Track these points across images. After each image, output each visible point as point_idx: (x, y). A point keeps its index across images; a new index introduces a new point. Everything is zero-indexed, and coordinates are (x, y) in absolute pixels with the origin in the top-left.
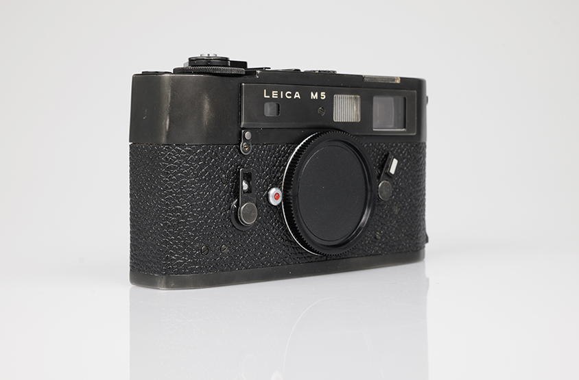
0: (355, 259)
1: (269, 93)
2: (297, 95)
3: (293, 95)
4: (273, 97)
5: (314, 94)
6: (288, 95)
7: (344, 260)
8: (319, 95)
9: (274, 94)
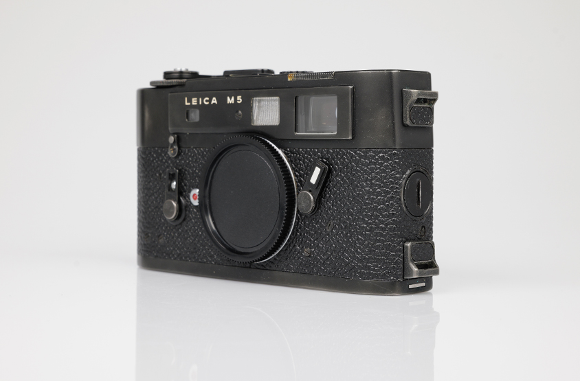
0: (281, 273)
1: (190, 101)
2: (214, 101)
3: (210, 101)
4: (193, 104)
5: (231, 99)
6: (207, 101)
7: (268, 272)
8: (236, 100)
9: (194, 101)
